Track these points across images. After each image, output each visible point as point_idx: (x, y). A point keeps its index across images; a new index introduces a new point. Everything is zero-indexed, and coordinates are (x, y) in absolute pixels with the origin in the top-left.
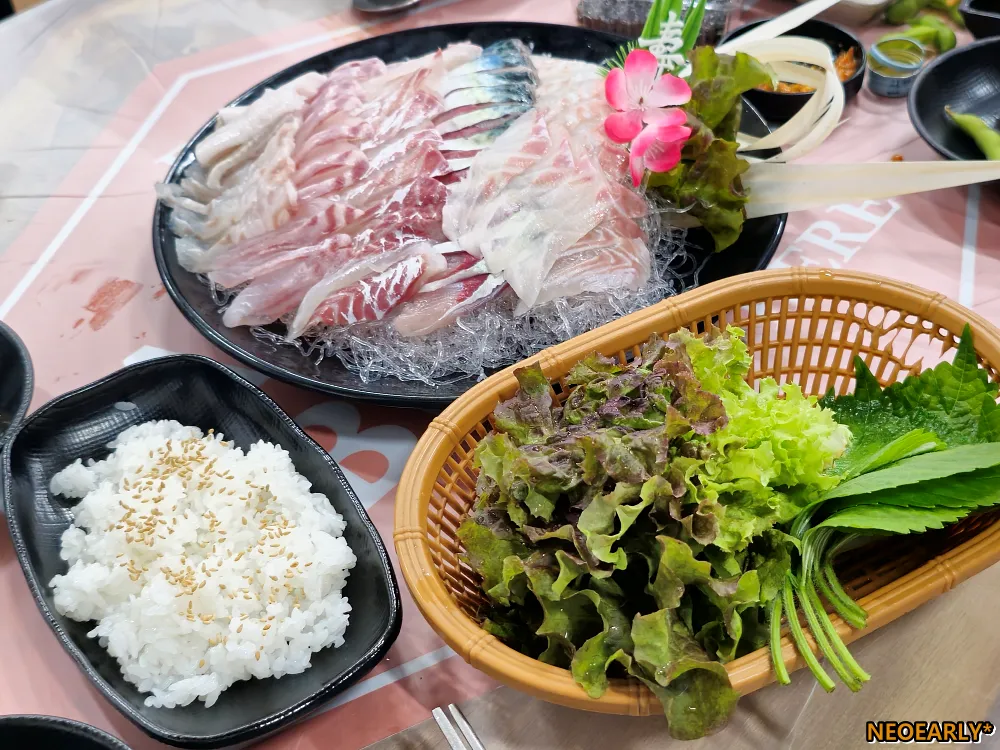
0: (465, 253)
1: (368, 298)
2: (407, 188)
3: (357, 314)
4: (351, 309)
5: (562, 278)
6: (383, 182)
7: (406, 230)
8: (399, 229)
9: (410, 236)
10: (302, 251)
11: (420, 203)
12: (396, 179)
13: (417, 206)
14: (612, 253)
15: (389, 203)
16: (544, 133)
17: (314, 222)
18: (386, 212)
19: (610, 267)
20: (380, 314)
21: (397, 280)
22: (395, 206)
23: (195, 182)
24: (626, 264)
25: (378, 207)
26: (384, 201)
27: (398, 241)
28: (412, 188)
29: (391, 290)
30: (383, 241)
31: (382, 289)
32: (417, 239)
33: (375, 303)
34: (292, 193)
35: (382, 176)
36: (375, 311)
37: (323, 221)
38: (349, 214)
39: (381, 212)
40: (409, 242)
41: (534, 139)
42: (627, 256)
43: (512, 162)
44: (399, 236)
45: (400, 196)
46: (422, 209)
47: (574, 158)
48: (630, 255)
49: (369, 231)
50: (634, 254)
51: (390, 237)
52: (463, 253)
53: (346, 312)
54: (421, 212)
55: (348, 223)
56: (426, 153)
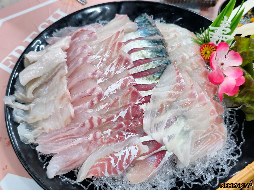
0: (154, 140)
1: (113, 165)
2: (126, 111)
3: (109, 172)
4: (106, 170)
5: (199, 151)
6: (113, 105)
7: (127, 131)
8: (124, 130)
9: (129, 133)
10: (80, 140)
11: (133, 118)
12: (120, 104)
13: (131, 119)
14: (215, 135)
15: (118, 117)
16: (183, 81)
17: (84, 125)
18: (117, 121)
19: (215, 141)
20: (120, 173)
21: (126, 157)
22: (120, 119)
23: (21, 94)
24: (220, 138)
25: (113, 118)
26: (115, 116)
27: (124, 136)
28: (128, 111)
29: (124, 162)
30: (117, 136)
31: (120, 161)
32: (132, 135)
33: (117, 167)
34: (72, 110)
35: (112, 101)
36: (118, 171)
37: (88, 125)
38: (99, 121)
39: (114, 120)
40: (129, 136)
41: (178, 84)
42: (220, 134)
43: (170, 95)
44: (125, 134)
45: (123, 114)
46: (134, 121)
47: (198, 94)
48: (221, 133)
49: (110, 130)
50: (222, 132)
51: (120, 134)
52: (154, 141)
53: (104, 171)
54: (134, 122)
55: (99, 125)
56: (131, 92)
